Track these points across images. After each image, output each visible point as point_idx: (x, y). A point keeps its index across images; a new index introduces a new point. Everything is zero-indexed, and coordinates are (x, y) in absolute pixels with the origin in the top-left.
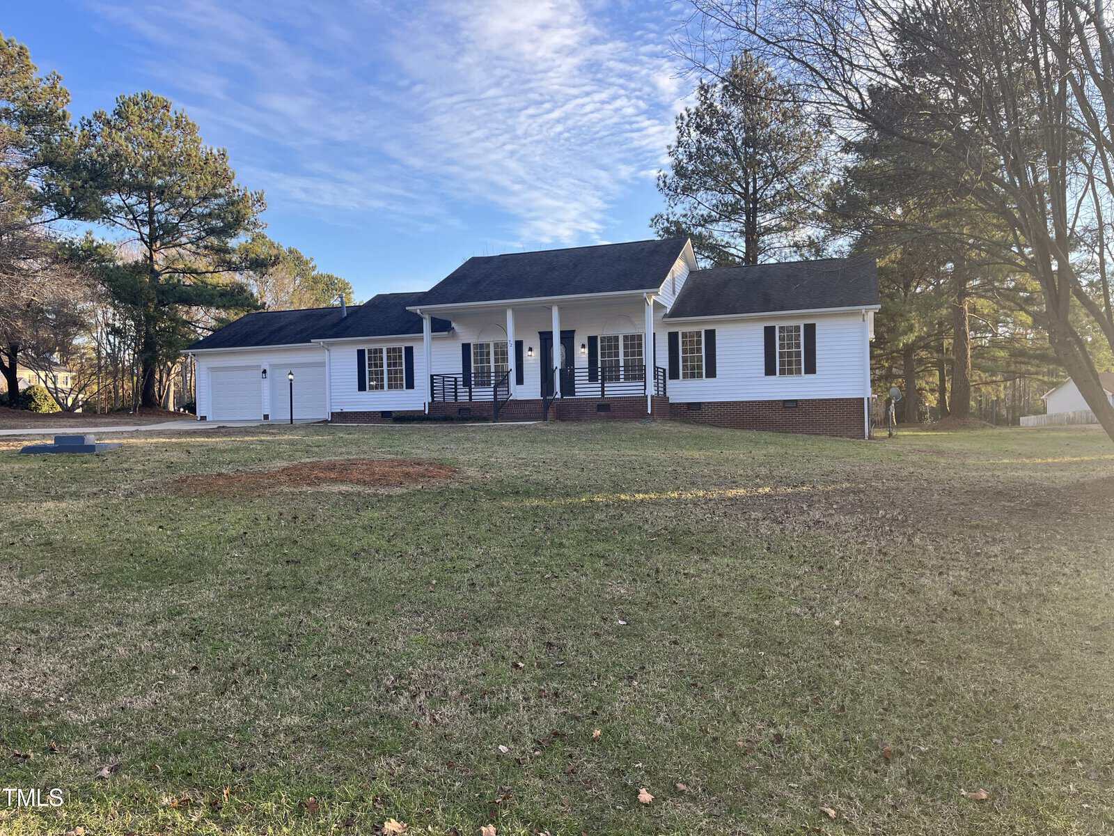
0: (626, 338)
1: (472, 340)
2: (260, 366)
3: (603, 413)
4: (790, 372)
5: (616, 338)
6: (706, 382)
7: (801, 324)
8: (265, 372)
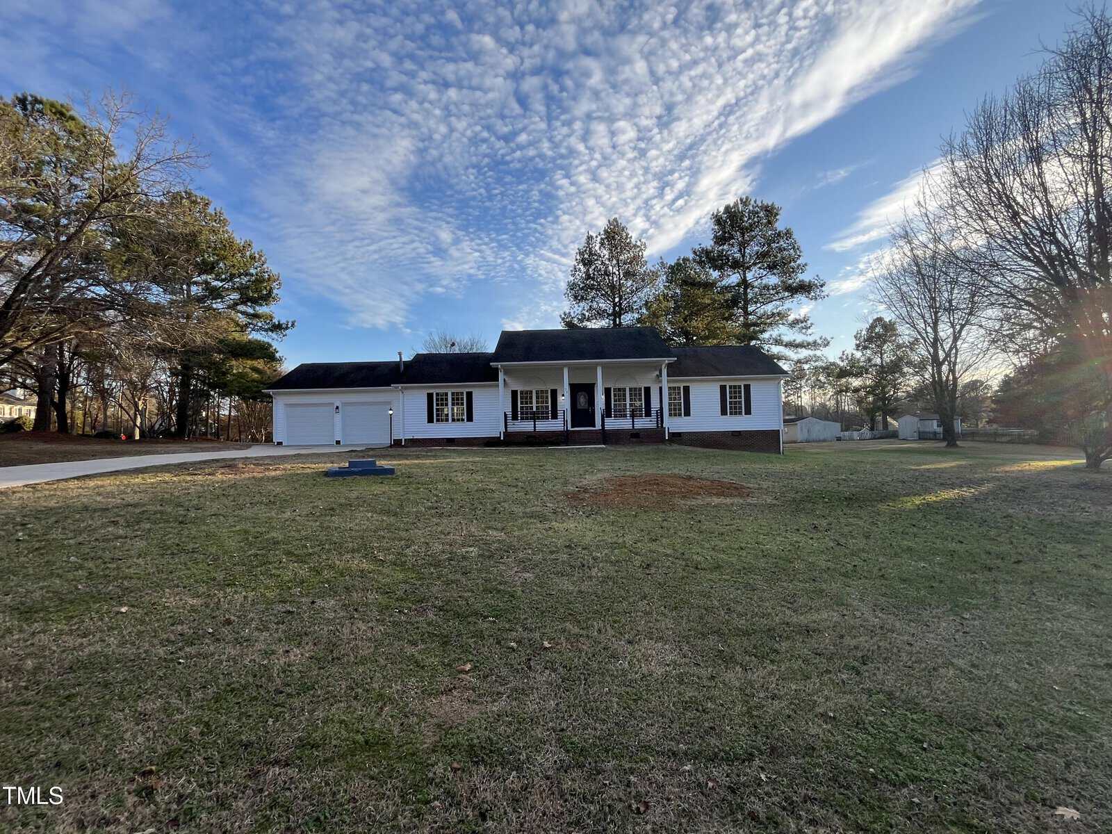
0: (631, 389)
1: (519, 388)
2: (333, 404)
3: (634, 440)
4: (736, 413)
5: (624, 390)
6: (684, 419)
7: (742, 384)
8: (337, 408)
